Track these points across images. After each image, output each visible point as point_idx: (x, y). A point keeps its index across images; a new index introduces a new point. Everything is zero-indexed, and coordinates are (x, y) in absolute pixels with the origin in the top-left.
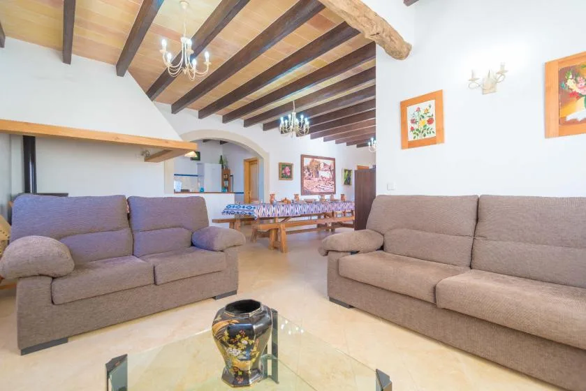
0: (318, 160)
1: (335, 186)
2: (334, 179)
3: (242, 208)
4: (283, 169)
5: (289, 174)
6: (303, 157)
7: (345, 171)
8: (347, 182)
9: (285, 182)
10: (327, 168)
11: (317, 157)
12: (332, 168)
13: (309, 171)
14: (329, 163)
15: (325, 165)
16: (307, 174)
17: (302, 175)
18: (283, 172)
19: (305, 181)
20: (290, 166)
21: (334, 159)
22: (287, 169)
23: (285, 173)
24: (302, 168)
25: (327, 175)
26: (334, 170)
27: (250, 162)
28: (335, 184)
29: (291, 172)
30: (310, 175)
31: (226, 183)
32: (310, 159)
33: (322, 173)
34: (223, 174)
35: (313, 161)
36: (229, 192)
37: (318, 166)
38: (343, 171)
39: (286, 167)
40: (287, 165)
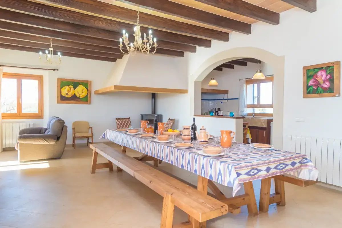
4: (310, 77)
5: (325, 86)
18: (311, 83)
20: (329, 68)
22: (322, 76)
23: (318, 84)
39: (317, 72)
40: (321, 69)
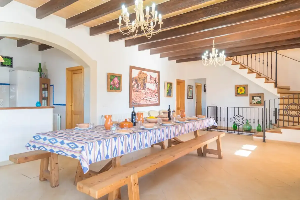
0: (145, 72)
1: (159, 98)
2: (158, 91)
3: (58, 144)
4: (112, 80)
5: (117, 86)
6: (131, 68)
7: (168, 83)
8: (169, 94)
9: (114, 94)
10: (153, 81)
11: (144, 69)
12: (157, 81)
13: (137, 83)
14: (155, 75)
15: (151, 77)
16: (135, 86)
17: (131, 87)
18: (112, 83)
19: (134, 93)
20: (119, 77)
21: (158, 72)
22: (116, 80)
23: (114, 85)
24: (131, 80)
25: (153, 87)
26: (159, 83)
27: (72, 71)
28: (159, 96)
29: (119, 83)
30: (137, 87)
31: (45, 94)
32: (138, 71)
33: (148, 85)
34: (41, 83)
35: (141, 73)
36: (48, 106)
37: (145, 79)
38: (166, 84)
39: (114, 78)
40: (116, 76)
